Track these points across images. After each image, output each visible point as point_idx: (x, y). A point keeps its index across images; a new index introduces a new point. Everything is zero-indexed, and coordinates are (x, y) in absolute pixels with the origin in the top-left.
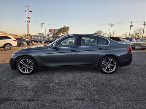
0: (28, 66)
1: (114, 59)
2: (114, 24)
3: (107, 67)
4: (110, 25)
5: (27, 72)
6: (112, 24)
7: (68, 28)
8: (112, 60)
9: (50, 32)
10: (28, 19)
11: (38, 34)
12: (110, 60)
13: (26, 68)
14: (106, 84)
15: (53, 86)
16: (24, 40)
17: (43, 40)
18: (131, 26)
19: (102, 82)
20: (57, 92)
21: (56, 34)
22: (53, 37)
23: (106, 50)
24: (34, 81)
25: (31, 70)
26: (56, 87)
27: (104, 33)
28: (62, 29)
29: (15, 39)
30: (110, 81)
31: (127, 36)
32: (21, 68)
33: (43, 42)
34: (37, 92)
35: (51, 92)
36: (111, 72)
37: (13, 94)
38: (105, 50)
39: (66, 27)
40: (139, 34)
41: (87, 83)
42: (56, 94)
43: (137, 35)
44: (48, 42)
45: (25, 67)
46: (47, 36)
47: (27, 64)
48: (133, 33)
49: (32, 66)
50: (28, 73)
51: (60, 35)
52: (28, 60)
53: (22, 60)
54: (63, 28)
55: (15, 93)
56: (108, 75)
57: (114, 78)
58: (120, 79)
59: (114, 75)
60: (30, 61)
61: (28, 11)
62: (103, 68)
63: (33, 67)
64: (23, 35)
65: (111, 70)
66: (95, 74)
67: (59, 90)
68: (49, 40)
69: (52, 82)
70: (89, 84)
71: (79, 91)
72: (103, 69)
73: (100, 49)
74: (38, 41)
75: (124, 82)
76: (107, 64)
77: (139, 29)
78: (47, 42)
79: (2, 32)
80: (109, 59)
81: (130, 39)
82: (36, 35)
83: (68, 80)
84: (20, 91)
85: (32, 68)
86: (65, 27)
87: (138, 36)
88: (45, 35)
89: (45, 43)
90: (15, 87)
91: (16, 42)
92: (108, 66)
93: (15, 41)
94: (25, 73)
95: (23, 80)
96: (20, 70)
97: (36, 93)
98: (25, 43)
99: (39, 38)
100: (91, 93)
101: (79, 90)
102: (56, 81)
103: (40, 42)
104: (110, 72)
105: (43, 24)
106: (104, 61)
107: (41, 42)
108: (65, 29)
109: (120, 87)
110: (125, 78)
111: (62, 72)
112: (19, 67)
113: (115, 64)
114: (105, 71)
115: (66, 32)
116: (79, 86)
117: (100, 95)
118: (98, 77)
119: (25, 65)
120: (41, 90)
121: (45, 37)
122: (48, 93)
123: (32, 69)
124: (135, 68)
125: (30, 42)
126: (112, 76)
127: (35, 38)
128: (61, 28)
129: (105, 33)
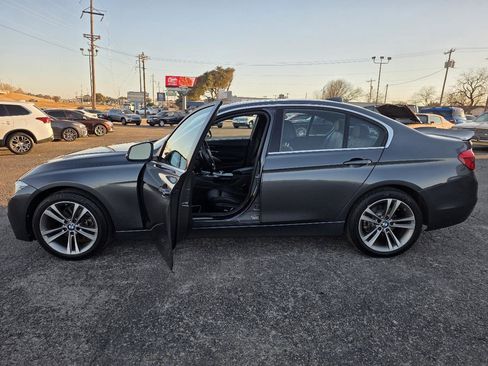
0: (78, 229)
1: (409, 199)
2: (389, 59)
3: (379, 232)
4: (378, 60)
5: (73, 248)
6: (382, 58)
7: (230, 71)
8: (399, 202)
9: (167, 86)
10: (92, 41)
11: (129, 93)
12: (393, 204)
13: (72, 233)
14: (381, 304)
15: (170, 316)
16: (79, 118)
17: (145, 116)
18: (449, 64)
19: (362, 296)
20: (186, 341)
21: (190, 94)
22: (179, 103)
23: (377, 167)
24: (101, 288)
25: (90, 240)
26: (182, 319)
27: (355, 88)
28: (211, 77)
29: (44, 115)
30: (393, 289)
31: (435, 98)
32: (50, 235)
33: (144, 122)
34: (107, 342)
35: (161, 341)
36: (396, 248)
37: (10, 353)
38: (375, 164)
39: (225, 68)
40: (476, 93)
41: (303, 298)
42: (183, 354)
43: (469, 95)
44: (162, 123)
45: (65, 229)
46: (158, 99)
47: (74, 221)
48: (454, 90)
49: (94, 227)
50: (77, 252)
51: (202, 98)
52: (77, 206)
53: (53, 207)
54: (213, 73)
55: (18, 348)
56: (384, 261)
57: (406, 276)
58: (432, 282)
59: (407, 263)
60: (85, 210)
61: (91, 13)
62: (365, 234)
63: (96, 230)
64: (79, 95)
65: (394, 243)
66: (332, 256)
67: (193, 334)
68: (165, 115)
69: (169, 296)
70: (313, 306)
71: (274, 336)
72: (364, 238)
73: (356, 161)
74: (127, 119)
75: (449, 293)
76: (379, 221)
77: (475, 75)
78: (158, 122)
79: (7, 88)
80: (390, 201)
81: (448, 113)
82: (122, 98)
83: (228, 285)
84: (39, 337)
85: (93, 233)
86: (219, 68)
87: (472, 101)
88: (153, 97)
89: (152, 124)
90: (23, 317)
91: (48, 125)
92: (385, 225)
93: (44, 120)
94: (68, 252)
95: (60, 282)
96: (48, 240)
97: (103, 347)
98: (81, 127)
99: (132, 108)
100: (321, 347)
101: (274, 332)
102: (184, 289)
103: (133, 122)
104: (391, 248)
105: (142, 57)
106: (368, 210)
107: (138, 123)
108: (221, 77)
109: (436, 320)
110: (448, 274)
111: (206, 246)
112: (44, 232)
113: (413, 218)
114: (370, 244)
115: (222, 85)
116: (271, 314)
117: (361, 360)
118: (343, 271)
119: (66, 222)
120: (125, 330)
121: (152, 104)
122: (150, 349)
123: (94, 238)
124: (481, 230)
125: (98, 123)
126: (401, 269)
127: (117, 107)
128: (206, 74)
129: (358, 91)
